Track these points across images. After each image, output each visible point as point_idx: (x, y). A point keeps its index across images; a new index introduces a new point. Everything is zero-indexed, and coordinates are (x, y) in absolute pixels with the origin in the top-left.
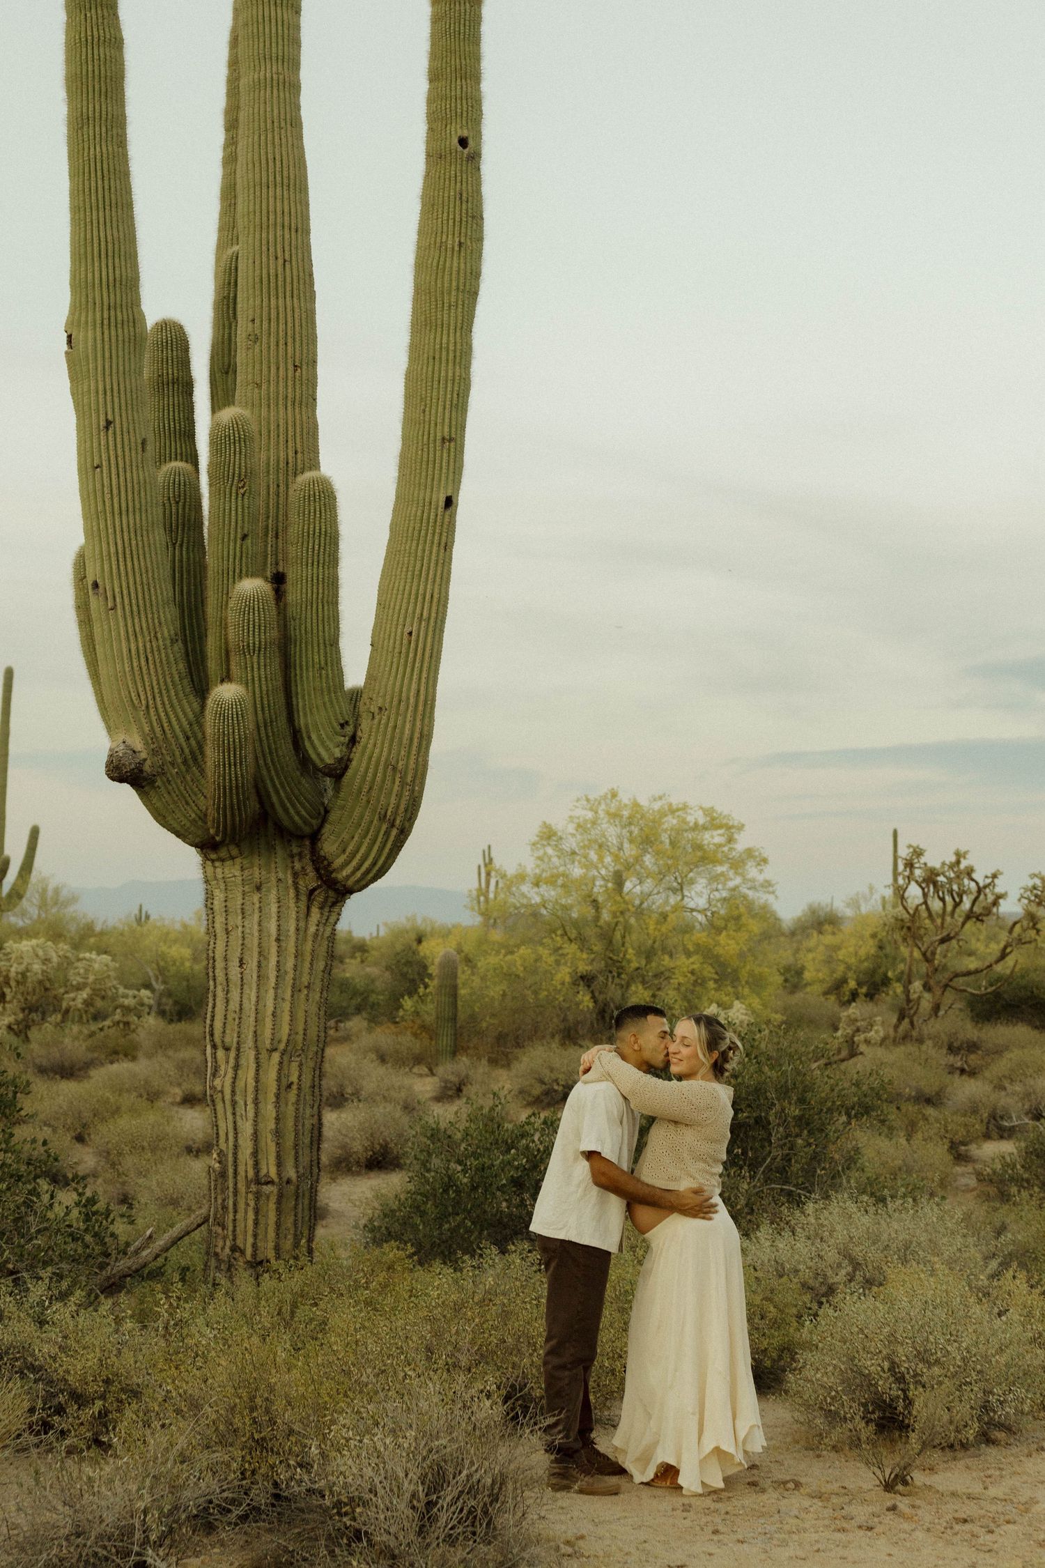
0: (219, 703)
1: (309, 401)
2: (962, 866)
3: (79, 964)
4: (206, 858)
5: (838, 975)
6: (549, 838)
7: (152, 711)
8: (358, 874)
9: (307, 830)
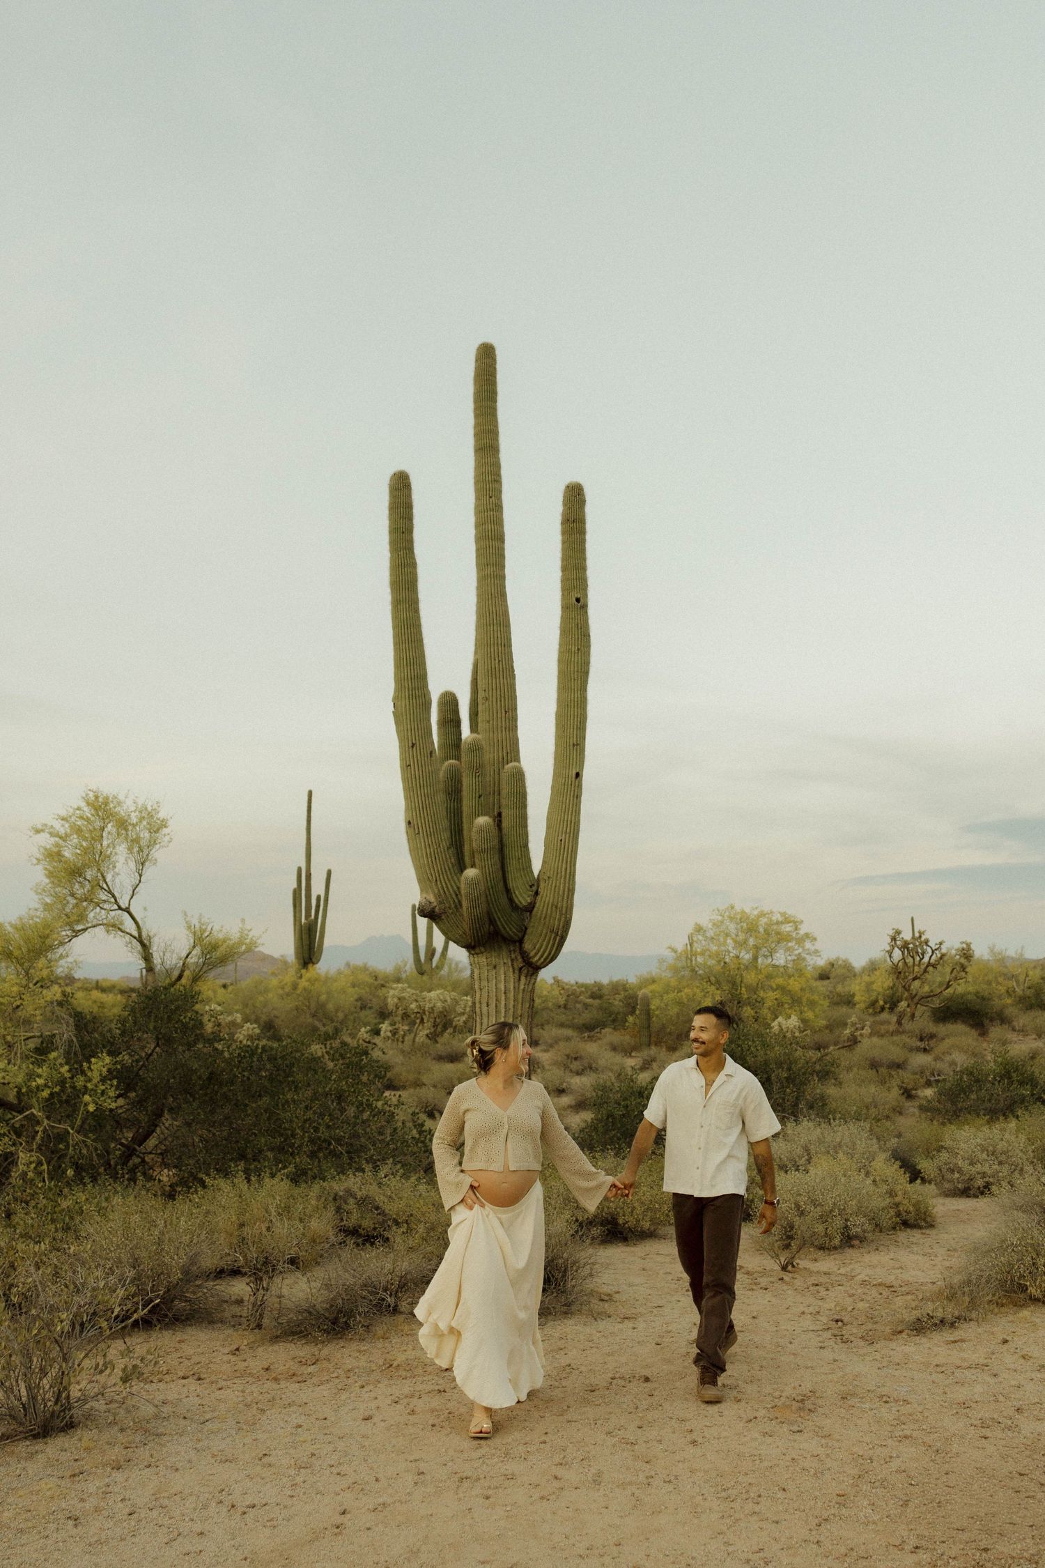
0: (466, 878)
1: (514, 728)
2: (923, 939)
3: (461, 1003)
4: (469, 951)
5: (873, 998)
6: (699, 931)
7: (439, 883)
8: (542, 960)
9: (517, 938)
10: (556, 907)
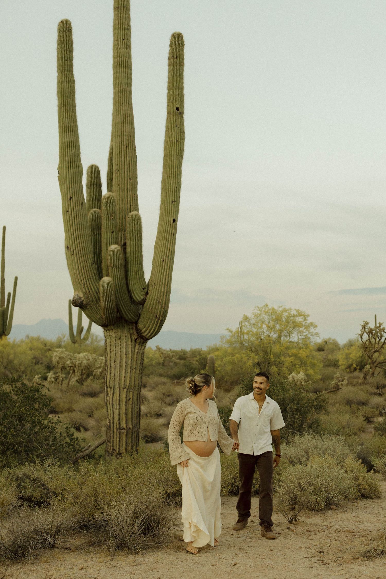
0: (103, 283)
1: (135, 189)
2: (381, 328)
3: (98, 361)
4: (104, 329)
5: (350, 362)
6: (246, 319)
7: (86, 285)
8: (149, 334)
9: (134, 321)
10: (159, 302)
